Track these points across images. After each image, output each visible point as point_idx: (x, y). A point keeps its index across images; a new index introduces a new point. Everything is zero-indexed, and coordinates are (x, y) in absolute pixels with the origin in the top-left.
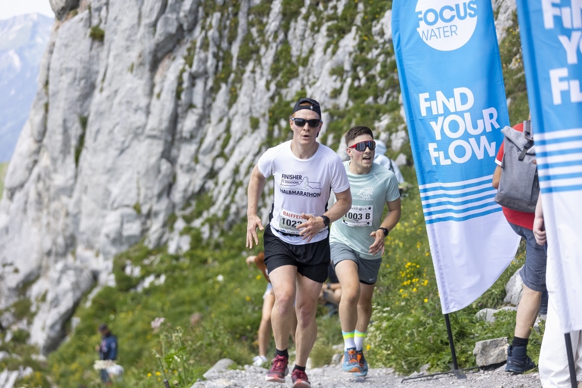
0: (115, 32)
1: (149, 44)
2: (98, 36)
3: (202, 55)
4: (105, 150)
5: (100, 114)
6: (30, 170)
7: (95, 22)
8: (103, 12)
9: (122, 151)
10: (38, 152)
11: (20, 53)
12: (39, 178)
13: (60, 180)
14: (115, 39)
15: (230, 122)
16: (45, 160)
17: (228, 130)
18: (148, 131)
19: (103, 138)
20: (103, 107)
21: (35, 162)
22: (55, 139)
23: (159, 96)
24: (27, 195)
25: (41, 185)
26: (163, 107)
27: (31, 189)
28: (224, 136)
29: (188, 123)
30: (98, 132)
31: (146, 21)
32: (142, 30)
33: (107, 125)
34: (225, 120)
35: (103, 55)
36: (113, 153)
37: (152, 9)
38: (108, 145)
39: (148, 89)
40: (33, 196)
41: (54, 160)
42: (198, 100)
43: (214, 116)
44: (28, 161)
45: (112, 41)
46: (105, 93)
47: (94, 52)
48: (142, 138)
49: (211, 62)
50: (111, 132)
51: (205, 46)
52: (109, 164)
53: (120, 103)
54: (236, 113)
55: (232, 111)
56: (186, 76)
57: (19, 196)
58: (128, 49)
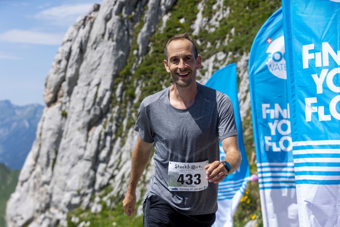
0: (72, 113)
1: (88, 119)
2: (64, 115)
3: (110, 124)
4: (65, 165)
5: (64, 149)
6: (31, 173)
7: (64, 108)
8: (67, 104)
9: (73, 166)
10: (35, 165)
11: (29, 121)
12: (35, 177)
13: (44, 178)
14: (72, 117)
15: (121, 154)
16: (38, 169)
17: (120, 157)
18: (85, 157)
19: (65, 160)
20: (66, 146)
21: (33, 170)
22: (43, 160)
23: (90, 142)
24: (29, 184)
25: (36, 180)
26: (92, 147)
27: (31, 182)
28: (119, 161)
29: (103, 154)
30: (63, 157)
31: (86, 109)
32: (85, 113)
33: (67, 154)
34: (119, 154)
35: (67, 123)
36: (69, 166)
37: (89, 104)
38: (67, 163)
39: (85, 139)
40: (32, 185)
41: (42, 169)
42: (108, 144)
43: (114, 151)
44: (30, 169)
45: (70, 117)
46: (67, 140)
47: (63, 122)
48: (82, 160)
49: (114, 128)
50: (68, 157)
51: (111, 120)
52: (67, 171)
53: (73, 145)
54: (124, 150)
55: (123, 149)
56: (103, 134)
57: (26, 184)
58: (78, 121)
